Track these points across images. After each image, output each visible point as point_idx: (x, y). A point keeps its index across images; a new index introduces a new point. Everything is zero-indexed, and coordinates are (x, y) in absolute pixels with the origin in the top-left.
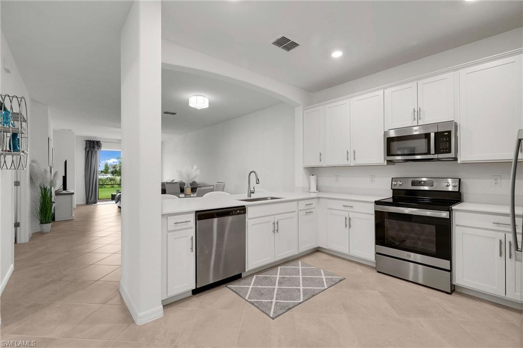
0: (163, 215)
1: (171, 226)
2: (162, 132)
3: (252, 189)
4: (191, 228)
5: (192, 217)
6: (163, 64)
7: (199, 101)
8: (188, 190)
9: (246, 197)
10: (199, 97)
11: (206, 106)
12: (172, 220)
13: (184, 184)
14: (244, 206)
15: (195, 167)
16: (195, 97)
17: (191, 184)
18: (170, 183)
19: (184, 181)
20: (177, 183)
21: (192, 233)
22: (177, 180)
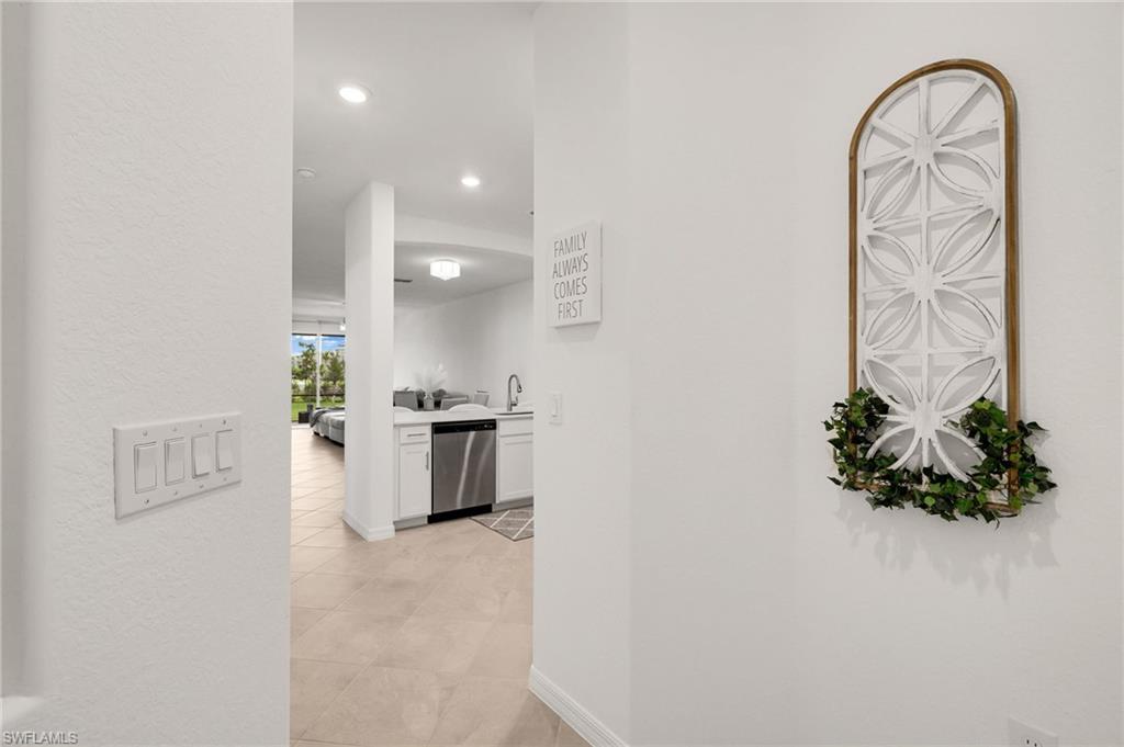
0: (395, 426)
1: (404, 439)
2: (395, 306)
3: (514, 399)
4: (427, 442)
5: (428, 431)
6: (395, 243)
7: (445, 269)
8: (430, 403)
9: (505, 410)
10: (445, 263)
11: (457, 274)
12: (405, 432)
13: (424, 394)
14: (494, 420)
15: (441, 367)
16: (439, 263)
17: (434, 394)
18: (401, 392)
19: (424, 390)
20: (412, 392)
21: (428, 448)
22: (414, 387)
